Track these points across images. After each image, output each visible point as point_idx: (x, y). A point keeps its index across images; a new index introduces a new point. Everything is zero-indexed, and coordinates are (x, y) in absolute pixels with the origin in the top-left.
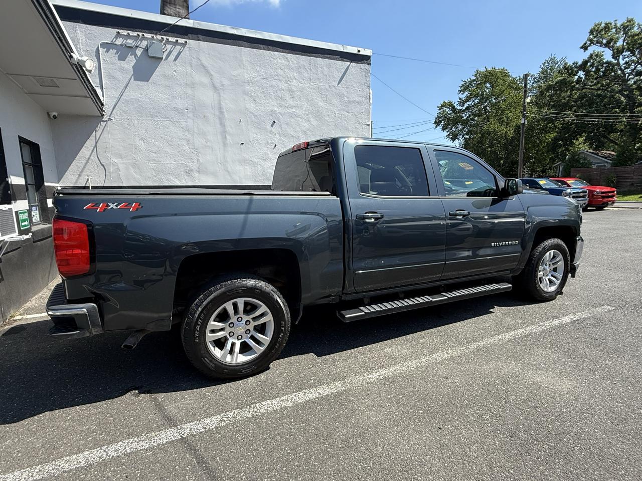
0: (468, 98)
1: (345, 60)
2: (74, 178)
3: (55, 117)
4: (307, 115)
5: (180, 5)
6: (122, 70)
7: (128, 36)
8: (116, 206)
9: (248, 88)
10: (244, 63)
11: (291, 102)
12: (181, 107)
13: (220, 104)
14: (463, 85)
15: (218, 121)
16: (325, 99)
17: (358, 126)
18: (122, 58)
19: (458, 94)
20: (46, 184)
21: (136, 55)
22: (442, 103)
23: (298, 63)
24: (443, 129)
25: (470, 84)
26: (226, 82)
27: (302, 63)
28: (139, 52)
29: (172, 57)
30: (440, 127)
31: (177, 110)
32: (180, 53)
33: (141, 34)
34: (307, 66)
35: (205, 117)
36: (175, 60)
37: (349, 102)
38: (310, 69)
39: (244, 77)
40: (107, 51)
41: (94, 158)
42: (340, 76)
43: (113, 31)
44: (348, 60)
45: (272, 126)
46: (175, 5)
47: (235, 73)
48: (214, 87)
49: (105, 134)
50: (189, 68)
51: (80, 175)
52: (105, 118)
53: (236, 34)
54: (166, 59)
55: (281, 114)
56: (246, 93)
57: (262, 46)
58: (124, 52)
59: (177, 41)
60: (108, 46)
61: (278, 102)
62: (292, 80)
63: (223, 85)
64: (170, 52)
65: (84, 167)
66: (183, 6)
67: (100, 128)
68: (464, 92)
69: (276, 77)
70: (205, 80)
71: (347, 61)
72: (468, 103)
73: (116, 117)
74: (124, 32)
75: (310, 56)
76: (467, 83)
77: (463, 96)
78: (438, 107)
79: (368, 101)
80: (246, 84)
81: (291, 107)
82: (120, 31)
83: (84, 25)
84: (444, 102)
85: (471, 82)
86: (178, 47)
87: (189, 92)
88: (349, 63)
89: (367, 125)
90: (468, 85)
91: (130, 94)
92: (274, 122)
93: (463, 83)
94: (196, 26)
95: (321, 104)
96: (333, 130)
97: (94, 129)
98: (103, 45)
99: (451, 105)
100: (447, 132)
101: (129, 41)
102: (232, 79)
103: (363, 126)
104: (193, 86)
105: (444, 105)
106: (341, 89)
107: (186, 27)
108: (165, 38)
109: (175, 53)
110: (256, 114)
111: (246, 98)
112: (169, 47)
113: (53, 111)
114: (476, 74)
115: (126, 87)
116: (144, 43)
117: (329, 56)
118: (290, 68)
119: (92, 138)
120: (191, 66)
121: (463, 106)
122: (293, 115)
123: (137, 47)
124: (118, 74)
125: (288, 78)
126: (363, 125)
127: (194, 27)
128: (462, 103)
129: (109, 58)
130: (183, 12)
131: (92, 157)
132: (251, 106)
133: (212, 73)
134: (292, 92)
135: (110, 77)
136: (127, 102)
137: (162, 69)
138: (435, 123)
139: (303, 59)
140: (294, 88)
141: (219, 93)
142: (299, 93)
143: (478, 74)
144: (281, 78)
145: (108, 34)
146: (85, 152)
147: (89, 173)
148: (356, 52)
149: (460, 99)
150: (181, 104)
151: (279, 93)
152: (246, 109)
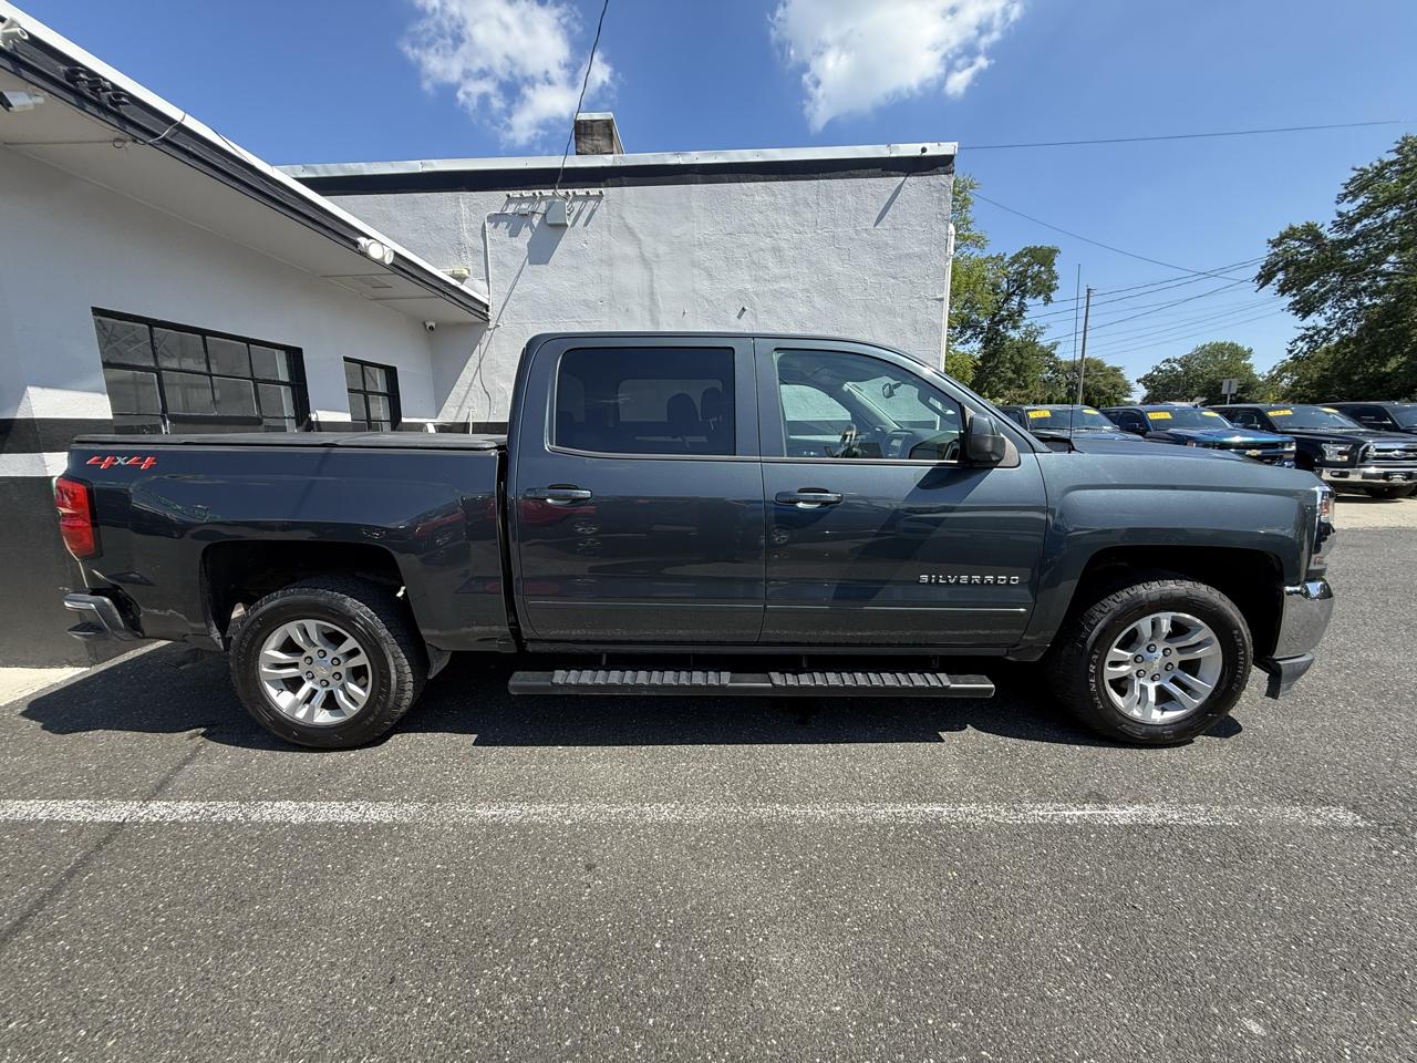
0: (1366, 212)
1: (893, 173)
2: (454, 411)
3: (431, 328)
4: (808, 291)
5: (599, 135)
6: (514, 251)
7: (522, 199)
8: (126, 461)
9: (700, 254)
10: (695, 211)
11: (776, 270)
12: (593, 298)
13: (651, 286)
14: (1353, 180)
15: (648, 317)
16: (847, 257)
17: (915, 303)
18: (514, 233)
19: (1338, 203)
20: (404, 420)
21: (532, 226)
22: (1284, 229)
23: (793, 196)
24: (1283, 291)
25: (1377, 174)
26: (662, 249)
27: (801, 194)
28: (536, 221)
29: (582, 220)
30: (1272, 287)
31: (586, 303)
32: (593, 211)
33: (537, 192)
34: (811, 198)
35: (627, 310)
36: (586, 225)
37: (900, 257)
38: (818, 204)
39: (693, 236)
40: (495, 227)
41: (477, 382)
42: (882, 207)
43: (502, 195)
44: (901, 173)
45: (739, 317)
46: (592, 135)
47: (676, 232)
48: (644, 259)
49: (493, 348)
50: (605, 233)
51: (460, 407)
52: (492, 324)
53: (682, 163)
54: (573, 225)
55: (757, 295)
56: (694, 264)
57: (725, 176)
58: (516, 222)
59: (588, 193)
60: (495, 219)
61: (754, 272)
62: (780, 229)
63: (658, 256)
64: (580, 213)
65: (466, 396)
66: (604, 135)
67: (484, 340)
68: (1356, 197)
69: (752, 229)
70: (631, 250)
71: (899, 176)
72: (1365, 222)
73: (505, 323)
74: (515, 194)
75: (817, 179)
76: (1366, 171)
77: (1350, 207)
78: (1269, 242)
79: (944, 251)
80: (696, 248)
81: (776, 279)
82: (511, 193)
83: (468, 193)
84: (1291, 228)
85: (1383, 168)
86: (591, 203)
87: (605, 272)
88: (903, 178)
89: (937, 299)
90: (1373, 177)
91: (524, 286)
92: (744, 309)
93: (1355, 174)
94: (618, 164)
95: (837, 267)
96: (861, 315)
97: (478, 342)
98: (490, 218)
99: (1311, 234)
100: (1295, 295)
101: (524, 206)
102: (673, 243)
103: (929, 303)
104: (610, 262)
105: (1291, 234)
106: (884, 232)
107: (603, 168)
108: (570, 191)
109: (586, 214)
110: (712, 298)
111: (696, 271)
112: (577, 205)
113: (431, 320)
114: (1402, 148)
115: (518, 277)
116: (543, 206)
117: (857, 172)
118: (777, 209)
119: (476, 354)
120: (609, 231)
121: (1349, 230)
122: (778, 295)
123: (534, 213)
124: (509, 259)
125: (773, 227)
126: (928, 299)
127: (615, 165)
128: (1346, 222)
129: (498, 234)
130: (602, 143)
131: (475, 382)
132: (704, 285)
133: (641, 236)
134: (779, 251)
135: (499, 263)
136: (519, 299)
137: (567, 242)
138: (1259, 277)
139: (804, 188)
140: (783, 244)
141: (651, 270)
142: (792, 253)
143: (1406, 144)
144: (760, 229)
145: (495, 200)
146: (467, 374)
147: (471, 404)
148: (919, 153)
149: (1340, 214)
150: (592, 294)
151: (755, 256)
152: (694, 290)
